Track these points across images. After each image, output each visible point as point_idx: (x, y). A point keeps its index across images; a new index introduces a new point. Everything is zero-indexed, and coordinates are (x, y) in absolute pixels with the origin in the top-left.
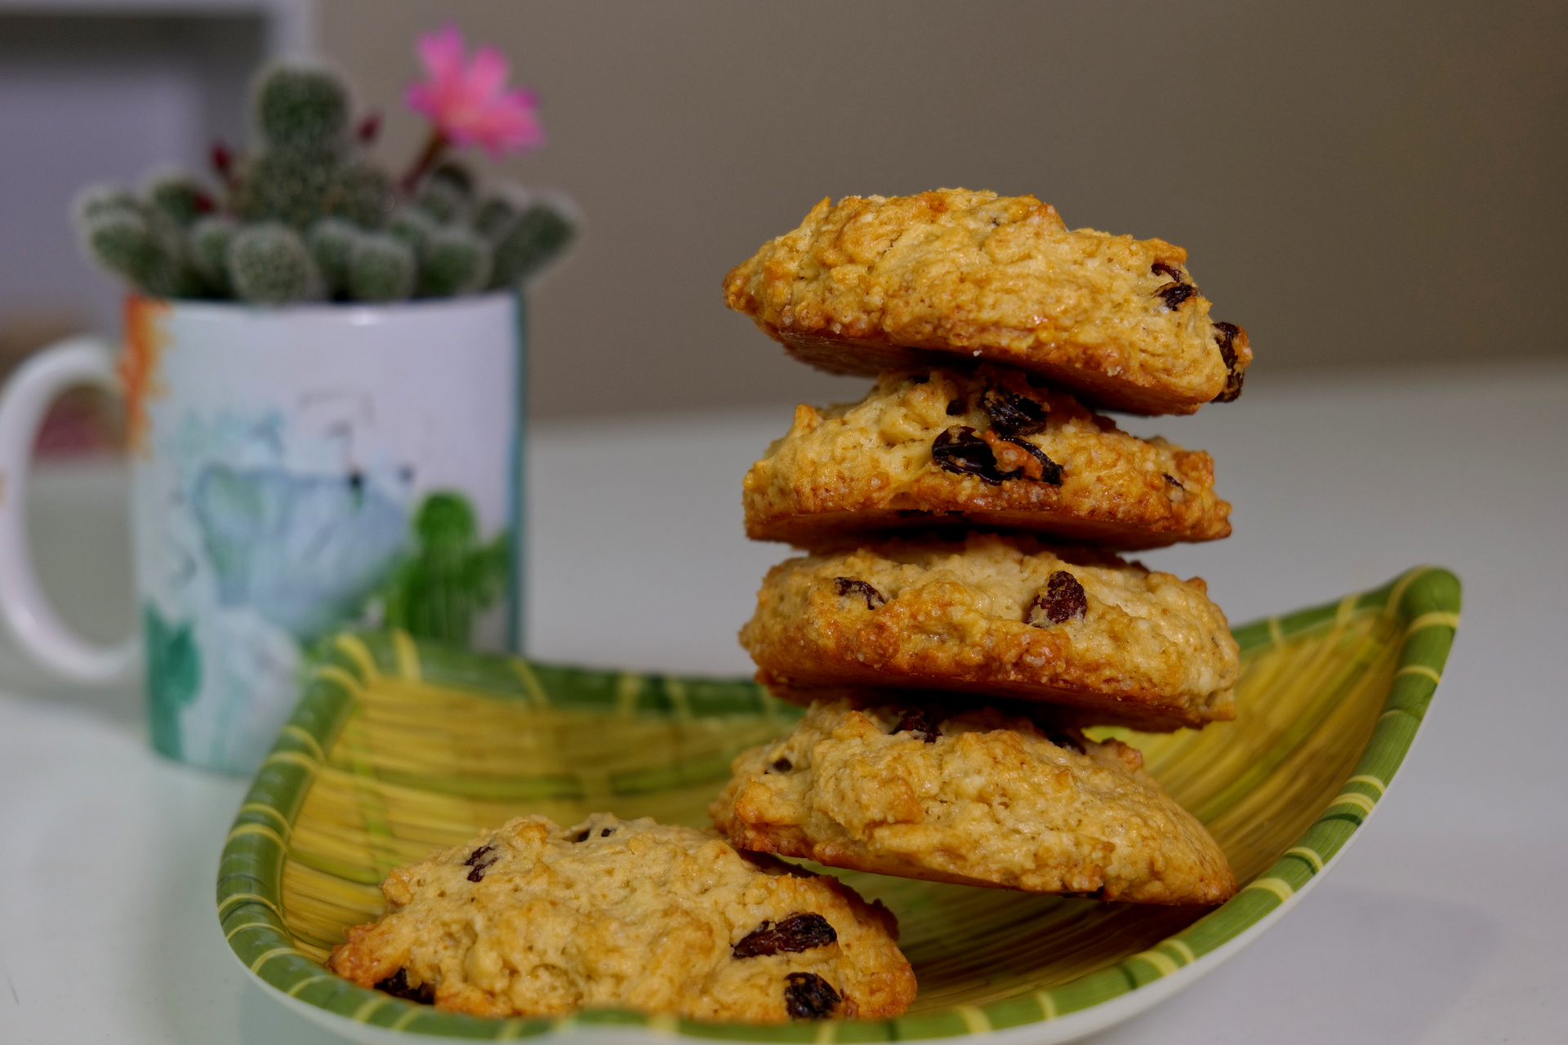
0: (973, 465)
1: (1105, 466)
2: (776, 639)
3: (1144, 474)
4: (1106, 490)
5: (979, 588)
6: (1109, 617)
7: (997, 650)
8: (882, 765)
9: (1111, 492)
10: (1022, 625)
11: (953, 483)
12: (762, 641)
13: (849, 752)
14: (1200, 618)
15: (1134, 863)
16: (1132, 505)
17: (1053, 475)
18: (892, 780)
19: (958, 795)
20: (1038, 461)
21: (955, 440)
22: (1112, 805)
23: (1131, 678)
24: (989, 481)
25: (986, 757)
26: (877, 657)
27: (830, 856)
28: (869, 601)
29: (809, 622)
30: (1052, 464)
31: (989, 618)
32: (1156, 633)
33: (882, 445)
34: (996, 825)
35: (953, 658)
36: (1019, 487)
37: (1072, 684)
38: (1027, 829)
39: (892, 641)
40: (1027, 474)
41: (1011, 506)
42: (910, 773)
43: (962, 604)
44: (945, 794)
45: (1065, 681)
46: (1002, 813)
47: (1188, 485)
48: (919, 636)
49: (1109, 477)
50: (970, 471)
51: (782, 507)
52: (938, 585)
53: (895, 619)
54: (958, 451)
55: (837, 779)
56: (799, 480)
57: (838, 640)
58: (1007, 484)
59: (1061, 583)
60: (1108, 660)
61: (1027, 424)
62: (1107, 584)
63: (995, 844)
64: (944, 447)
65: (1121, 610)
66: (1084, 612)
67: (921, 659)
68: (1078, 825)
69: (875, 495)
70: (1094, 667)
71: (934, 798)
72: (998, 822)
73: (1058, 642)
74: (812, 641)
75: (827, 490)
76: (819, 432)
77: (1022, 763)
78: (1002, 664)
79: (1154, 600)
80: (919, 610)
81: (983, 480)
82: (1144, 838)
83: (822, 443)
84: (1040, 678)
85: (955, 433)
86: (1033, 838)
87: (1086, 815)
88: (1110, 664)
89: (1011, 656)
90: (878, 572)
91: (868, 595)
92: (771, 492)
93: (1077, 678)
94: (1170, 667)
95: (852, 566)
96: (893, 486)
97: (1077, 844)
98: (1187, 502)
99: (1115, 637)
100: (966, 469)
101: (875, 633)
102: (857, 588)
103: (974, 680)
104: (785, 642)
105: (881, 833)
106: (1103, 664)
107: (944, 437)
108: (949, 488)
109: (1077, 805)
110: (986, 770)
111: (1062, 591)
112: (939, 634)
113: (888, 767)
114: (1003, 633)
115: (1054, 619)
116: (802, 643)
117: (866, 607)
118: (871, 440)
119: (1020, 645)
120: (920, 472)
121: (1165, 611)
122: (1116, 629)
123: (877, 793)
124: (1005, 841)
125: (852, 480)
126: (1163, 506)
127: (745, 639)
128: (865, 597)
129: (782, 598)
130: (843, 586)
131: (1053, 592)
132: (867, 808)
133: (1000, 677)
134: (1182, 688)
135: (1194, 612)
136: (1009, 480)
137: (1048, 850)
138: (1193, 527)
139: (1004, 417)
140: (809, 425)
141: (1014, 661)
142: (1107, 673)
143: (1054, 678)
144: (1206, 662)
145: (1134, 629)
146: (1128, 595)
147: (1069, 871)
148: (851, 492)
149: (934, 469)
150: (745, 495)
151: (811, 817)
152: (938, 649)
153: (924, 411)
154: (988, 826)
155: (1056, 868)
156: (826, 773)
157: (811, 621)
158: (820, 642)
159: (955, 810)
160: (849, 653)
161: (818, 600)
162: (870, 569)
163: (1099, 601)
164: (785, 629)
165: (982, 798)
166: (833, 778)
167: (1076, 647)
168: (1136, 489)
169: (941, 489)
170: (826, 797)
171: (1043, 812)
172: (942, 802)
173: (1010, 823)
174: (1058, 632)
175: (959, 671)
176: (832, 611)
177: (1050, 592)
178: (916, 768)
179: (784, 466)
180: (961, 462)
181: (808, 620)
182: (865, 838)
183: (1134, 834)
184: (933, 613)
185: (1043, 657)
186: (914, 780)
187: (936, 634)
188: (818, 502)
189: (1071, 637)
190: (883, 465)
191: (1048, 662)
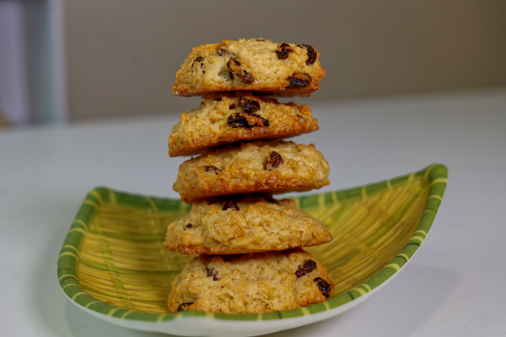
0: (241, 125)
1: (281, 117)
2: (188, 188)
3: (293, 117)
4: (282, 124)
5: (249, 161)
6: (290, 163)
7: (259, 180)
8: (228, 220)
9: (284, 125)
10: (265, 171)
11: (236, 132)
12: (183, 189)
13: (214, 218)
14: (316, 157)
15: (308, 235)
16: (291, 127)
17: (266, 123)
18: (233, 224)
19: (253, 225)
20: (261, 120)
21: (234, 118)
22: (297, 219)
23: (300, 180)
24: (247, 129)
25: (258, 212)
26: (222, 189)
27: (217, 252)
28: (216, 172)
29: (198, 182)
30: (265, 120)
31: (254, 170)
32: (305, 165)
33: (211, 123)
34: (266, 232)
35: (246, 185)
36: (257, 129)
37: (284, 186)
38: (275, 231)
39: (226, 183)
40: (259, 125)
41: (255, 136)
42: (237, 221)
43: (245, 168)
44: (249, 225)
45: (281, 186)
46: (267, 228)
47: (304, 116)
48: (233, 180)
49: (283, 120)
50: (241, 127)
51: (183, 147)
52: (237, 163)
53: (226, 176)
54: (236, 121)
55: (214, 227)
56: (187, 139)
57: (209, 186)
58: (253, 129)
59: (274, 155)
60: (293, 176)
61: (255, 108)
62: (286, 152)
63: (267, 238)
64: (231, 120)
65: (293, 160)
66: (282, 163)
67: (236, 187)
68: (289, 227)
69: (212, 139)
70: (289, 179)
71: (245, 228)
72: (266, 231)
73: (277, 174)
74: (200, 188)
75: (197, 140)
76: (190, 122)
77: (269, 212)
78: (261, 184)
79: (302, 154)
80: (232, 172)
81: (245, 129)
82: (309, 227)
83: (192, 125)
84: (274, 186)
85: (234, 116)
86: (277, 234)
87: (290, 223)
88: (293, 178)
89: (264, 181)
90: (216, 162)
91: (215, 170)
92: (178, 143)
93: (285, 184)
94: (311, 174)
95: (208, 161)
96: (217, 135)
97: (291, 233)
98: (305, 122)
99: (294, 169)
100: (239, 126)
101: (220, 182)
102: (211, 168)
103: (253, 190)
104: (191, 189)
105: (233, 242)
106: (292, 178)
107: (230, 117)
108: (235, 133)
109: (287, 221)
110: (260, 216)
111: (275, 158)
112: (240, 178)
113: (230, 221)
114: (260, 174)
115: (274, 167)
116: (197, 189)
117: (215, 174)
118: (207, 122)
119: (266, 177)
120: (225, 130)
121: (305, 157)
122: (293, 166)
123: (230, 229)
124: (270, 237)
125: (204, 136)
126: (300, 126)
127: (175, 188)
128: (214, 171)
129: (186, 175)
130: (207, 168)
131: (272, 158)
132: (228, 235)
133: (261, 188)
134: (315, 180)
135: (314, 155)
136: (253, 127)
137: (283, 236)
138: (309, 129)
139: (248, 108)
140: (186, 120)
141: (265, 183)
142: (293, 180)
143: (278, 186)
144: (320, 170)
145: (298, 165)
146: (293, 154)
147: (290, 241)
148: (205, 139)
149: (229, 128)
150: (169, 145)
151: (206, 241)
152: (240, 183)
153: (222, 110)
154: (264, 233)
155: (286, 241)
156: (210, 226)
157: (199, 181)
158: (203, 188)
159: (253, 230)
160: (213, 189)
161: (200, 174)
162: (213, 161)
163: (286, 158)
164: (190, 185)
165: (261, 225)
166: (213, 228)
167: (282, 174)
168: (291, 122)
169: (233, 134)
170: (213, 234)
171: (279, 225)
172: (248, 228)
173: (270, 231)
174: (277, 171)
175: (248, 188)
176: (205, 177)
177: (271, 159)
178: (238, 219)
179: (181, 135)
180: (237, 124)
181: (198, 181)
182: (228, 244)
183: (306, 227)
184: (237, 172)
185: (274, 180)
186: (239, 223)
187: (238, 178)
188: (195, 145)
189: (280, 171)
190: (213, 129)
191: (276, 181)
